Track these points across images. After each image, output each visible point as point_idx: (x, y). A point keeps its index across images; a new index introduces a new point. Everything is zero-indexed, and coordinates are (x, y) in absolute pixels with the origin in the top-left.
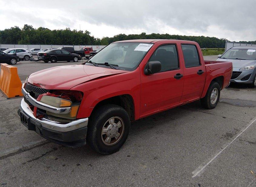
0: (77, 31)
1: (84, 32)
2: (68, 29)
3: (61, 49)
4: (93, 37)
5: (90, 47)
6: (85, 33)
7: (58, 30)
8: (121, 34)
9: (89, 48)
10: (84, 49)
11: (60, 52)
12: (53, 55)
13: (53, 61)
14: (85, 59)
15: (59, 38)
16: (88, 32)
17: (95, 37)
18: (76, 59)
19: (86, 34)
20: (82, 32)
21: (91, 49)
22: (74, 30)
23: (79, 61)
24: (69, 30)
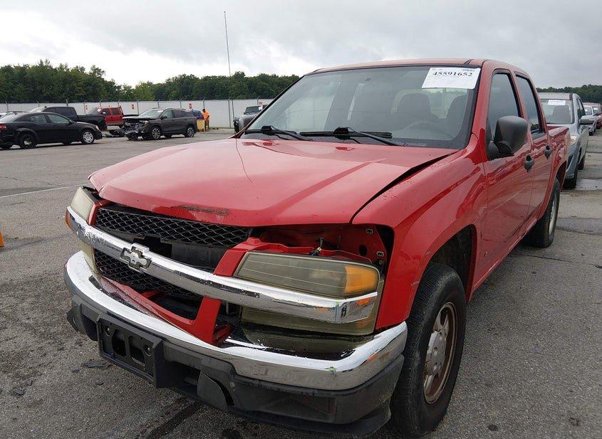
0: (69, 67)
1: (88, 71)
2: (44, 64)
3: (40, 111)
4: (112, 83)
5: (114, 105)
6: (91, 73)
7: (17, 65)
8: (184, 75)
9: (112, 109)
10: (99, 110)
11: (44, 119)
12: (23, 129)
13: (26, 143)
14: (108, 137)
15: (20, 86)
16: (97, 69)
17: (118, 83)
18: (88, 137)
19: (92, 75)
20: (83, 69)
21: (117, 111)
22: (61, 66)
23: (95, 141)
24: (46, 66)
